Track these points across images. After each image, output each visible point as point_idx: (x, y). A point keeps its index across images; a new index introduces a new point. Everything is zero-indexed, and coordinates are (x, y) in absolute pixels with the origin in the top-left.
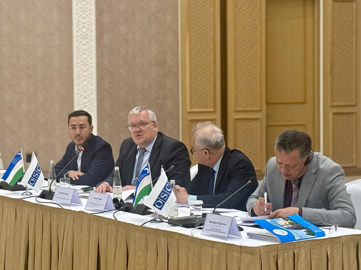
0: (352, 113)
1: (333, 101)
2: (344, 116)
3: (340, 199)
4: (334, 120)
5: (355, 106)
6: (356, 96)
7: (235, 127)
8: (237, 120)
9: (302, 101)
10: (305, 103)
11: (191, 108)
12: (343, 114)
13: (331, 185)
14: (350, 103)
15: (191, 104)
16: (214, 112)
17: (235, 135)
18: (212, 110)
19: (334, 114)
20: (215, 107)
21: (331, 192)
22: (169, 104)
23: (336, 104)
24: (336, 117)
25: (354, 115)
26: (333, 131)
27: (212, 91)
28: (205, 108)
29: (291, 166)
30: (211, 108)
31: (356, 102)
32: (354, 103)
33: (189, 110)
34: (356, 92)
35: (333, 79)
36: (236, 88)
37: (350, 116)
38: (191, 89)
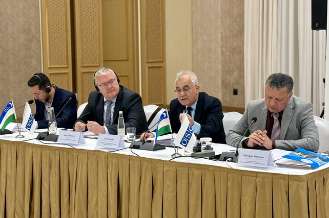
0: (160, 67)
1: (148, 58)
2: (156, 69)
3: (310, 128)
4: (149, 72)
5: (162, 62)
6: (163, 54)
7: (82, 78)
8: (83, 73)
9: (126, 59)
10: (127, 60)
11: (50, 65)
12: (155, 67)
13: (306, 117)
14: (159, 60)
15: (50, 62)
16: (67, 67)
17: (82, 84)
18: (66, 66)
19: (149, 67)
20: (67, 64)
21: (304, 122)
22: (34, 62)
23: (150, 60)
24: (150, 69)
25: (162, 68)
26: (149, 80)
27: (65, 51)
28: (60, 65)
29: (279, 99)
30: (65, 65)
31: (163, 59)
32: (161, 60)
33: (49, 66)
34: (163, 52)
35: (148, 43)
36: (82, 50)
37: (159, 69)
38: (50, 51)
